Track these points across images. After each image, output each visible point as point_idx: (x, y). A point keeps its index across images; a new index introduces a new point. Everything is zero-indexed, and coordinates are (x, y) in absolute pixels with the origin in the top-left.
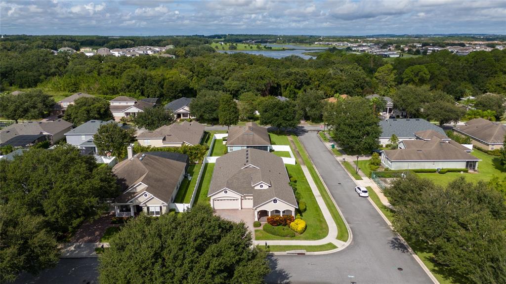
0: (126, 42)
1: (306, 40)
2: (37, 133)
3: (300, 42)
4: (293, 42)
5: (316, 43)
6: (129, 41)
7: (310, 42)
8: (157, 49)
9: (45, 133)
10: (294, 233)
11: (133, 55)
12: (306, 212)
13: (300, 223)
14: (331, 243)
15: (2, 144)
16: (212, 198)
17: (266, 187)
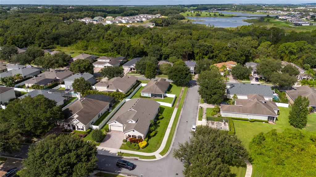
0: (133, 11)
1: (251, 9)
2: (53, 78)
3: (247, 11)
4: (242, 10)
5: (258, 11)
6: (135, 11)
7: (254, 10)
8: (150, 17)
9: (57, 78)
10: (139, 148)
11: (133, 22)
12: (154, 137)
13: (144, 143)
14: (154, 156)
15: (36, 84)
16: (109, 125)
17: (134, 122)
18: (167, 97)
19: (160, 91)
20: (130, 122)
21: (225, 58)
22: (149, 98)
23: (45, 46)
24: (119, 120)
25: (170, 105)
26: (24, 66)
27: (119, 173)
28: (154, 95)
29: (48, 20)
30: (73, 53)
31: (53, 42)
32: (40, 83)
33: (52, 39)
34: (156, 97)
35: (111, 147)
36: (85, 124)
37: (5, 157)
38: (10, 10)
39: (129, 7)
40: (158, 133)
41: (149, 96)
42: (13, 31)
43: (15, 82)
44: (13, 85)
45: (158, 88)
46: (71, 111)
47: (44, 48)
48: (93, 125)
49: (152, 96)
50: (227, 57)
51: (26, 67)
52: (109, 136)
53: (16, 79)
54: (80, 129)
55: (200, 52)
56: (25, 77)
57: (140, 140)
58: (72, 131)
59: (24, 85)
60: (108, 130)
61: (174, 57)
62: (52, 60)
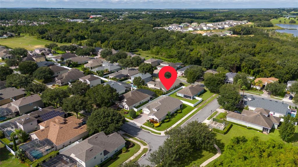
2: (126, 74)
8: (235, 23)
9: (128, 75)
10: (154, 126)
11: (214, 29)
12: (167, 123)
13: (158, 124)
14: (161, 133)
15: (115, 77)
16: (143, 109)
17: (156, 110)
18: (196, 99)
19: (191, 94)
20: (154, 110)
21: (269, 74)
22: (182, 97)
23: (131, 50)
24: (148, 108)
25: (192, 105)
26: (112, 64)
27: (135, 137)
28: (185, 96)
29: (141, 27)
30: (148, 56)
31: (138, 47)
32: (117, 76)
33: (138, 44)
34: (187, 98)
35: (139, 122)
36: (129, 106)
37: (85, 115)
38: (122, 15)
39: (222, 11)
40: (171, 121)
41: (182, 96)
42: (115, 37)
43: (104, 74)
44: (102, 76)
45: (190, 92)
46: (125, 97)
47: (130, 51)
48: (135, 108)
49: (184, 97)
50: (271, 73)
51: (113, 65)
52: (141, 116)
53: (105, 72)
54: (126, 108)
55: (246, 66)
56: (111, 71)
57: (156, 122)
58: (122, 109)
59: (109, 77)
60: (142, 113)
61: (222, 67)
62: (129, 62)
